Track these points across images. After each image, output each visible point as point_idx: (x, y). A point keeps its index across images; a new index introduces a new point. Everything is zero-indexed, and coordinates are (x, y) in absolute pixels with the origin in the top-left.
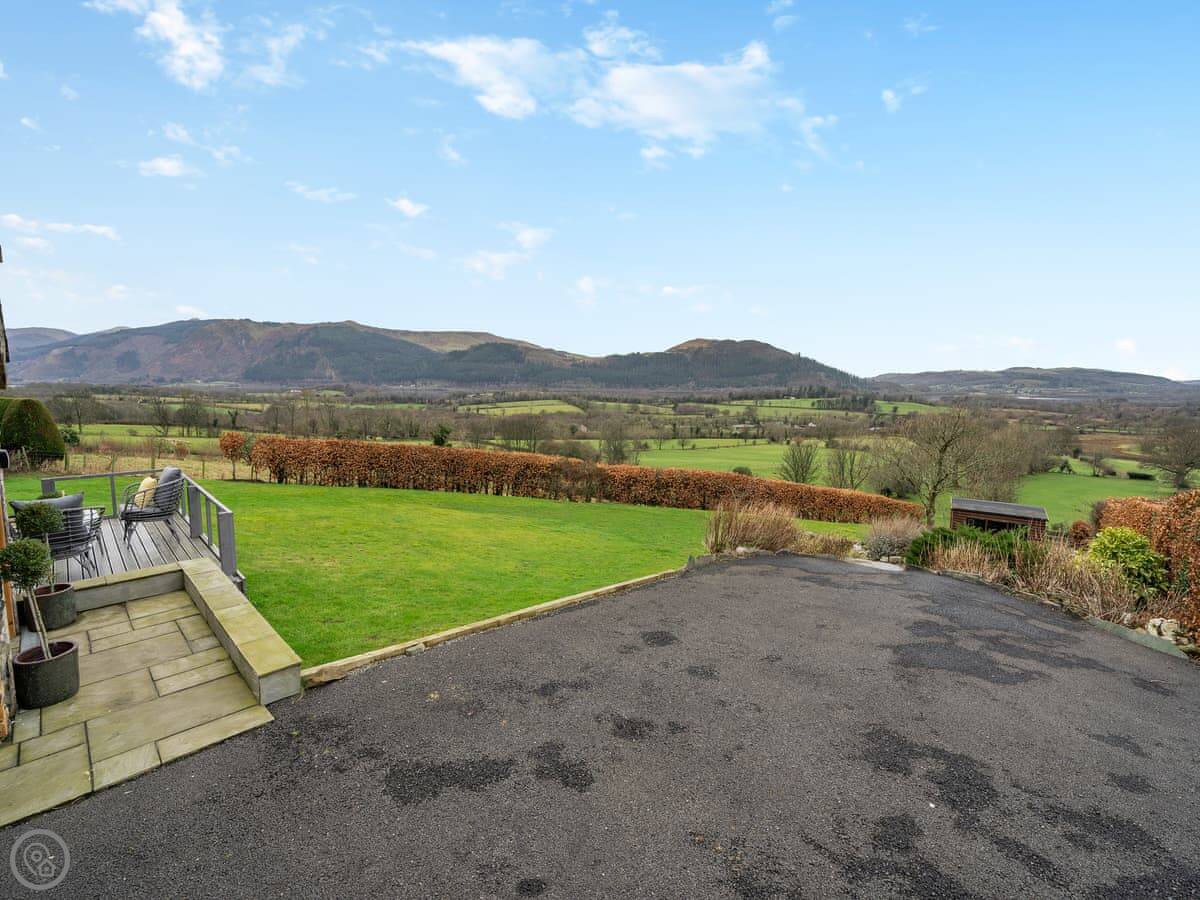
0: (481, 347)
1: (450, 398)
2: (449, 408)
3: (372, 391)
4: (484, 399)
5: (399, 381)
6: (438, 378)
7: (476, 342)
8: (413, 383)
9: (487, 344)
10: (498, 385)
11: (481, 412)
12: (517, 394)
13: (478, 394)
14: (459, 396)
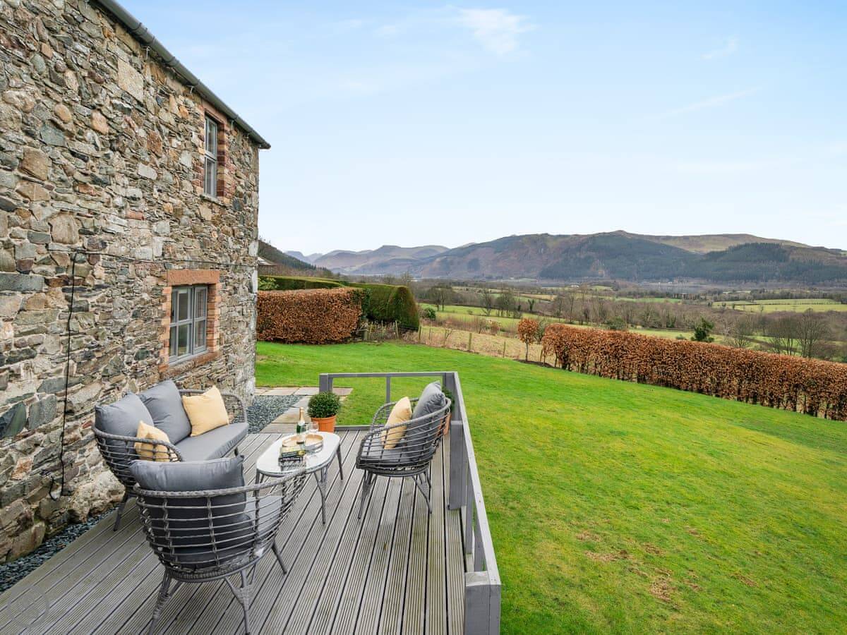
0: (740, 247)
1: (705, 295)
2: (703, 303)
3: (634, 286)
4: (741, 297)
5: (658, 279)
6: (694, 277)
7: (734, 244)
8: (671, 280)
9: (746, 245)
10: (757, 283)
11: (738, 308)
12: (778, 292)
13: (734, 291)
14: (715, 293)
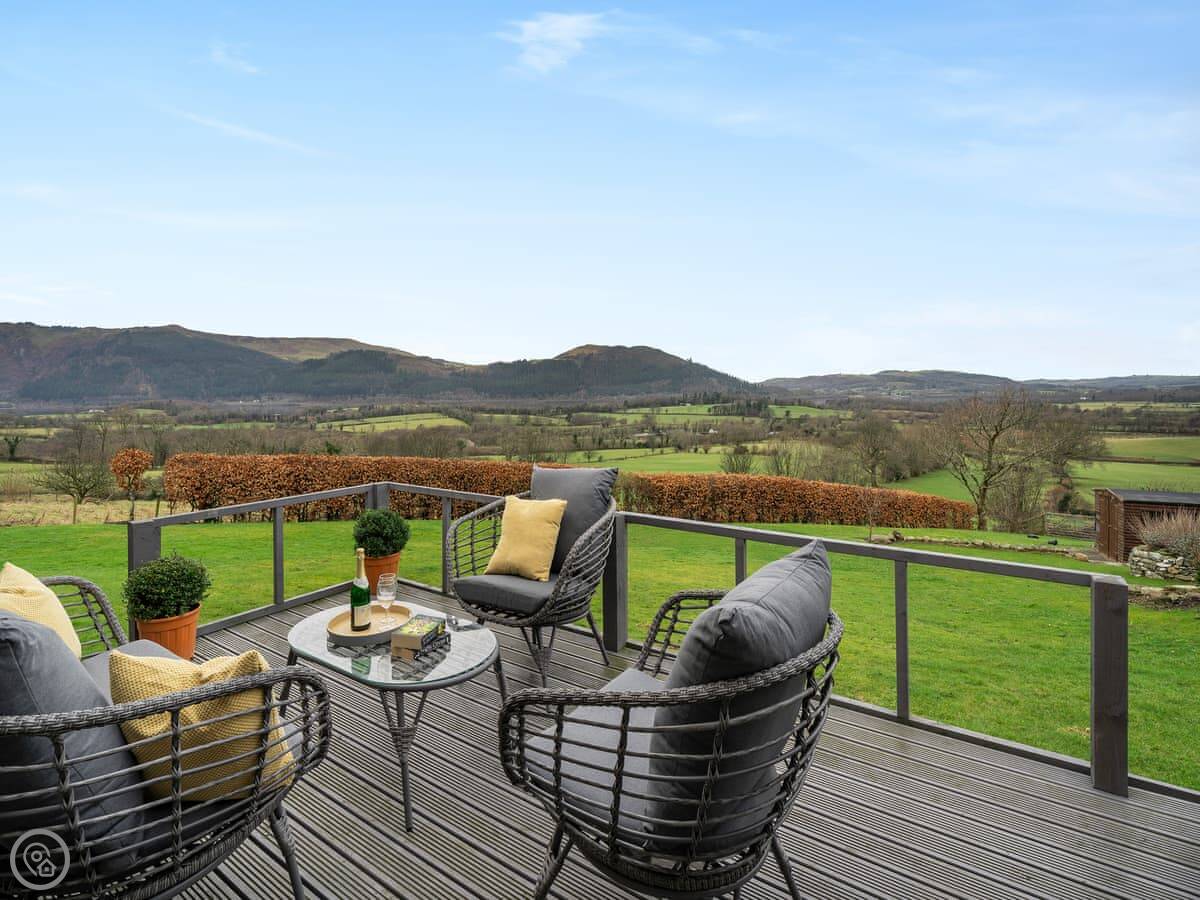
0: (342, 355)
1: (305, 414)
2: (304, 426)
3: (204, 408)
4: (349, 415)
5: (238, 396)
6: (288, 392)
7: (336, 350)
8: (257, 397)
9: (350, 352)
10: (364, 398)
11: (345, 429)
12: (388, 408)
13: (340, 409)
14: (317, 412)
